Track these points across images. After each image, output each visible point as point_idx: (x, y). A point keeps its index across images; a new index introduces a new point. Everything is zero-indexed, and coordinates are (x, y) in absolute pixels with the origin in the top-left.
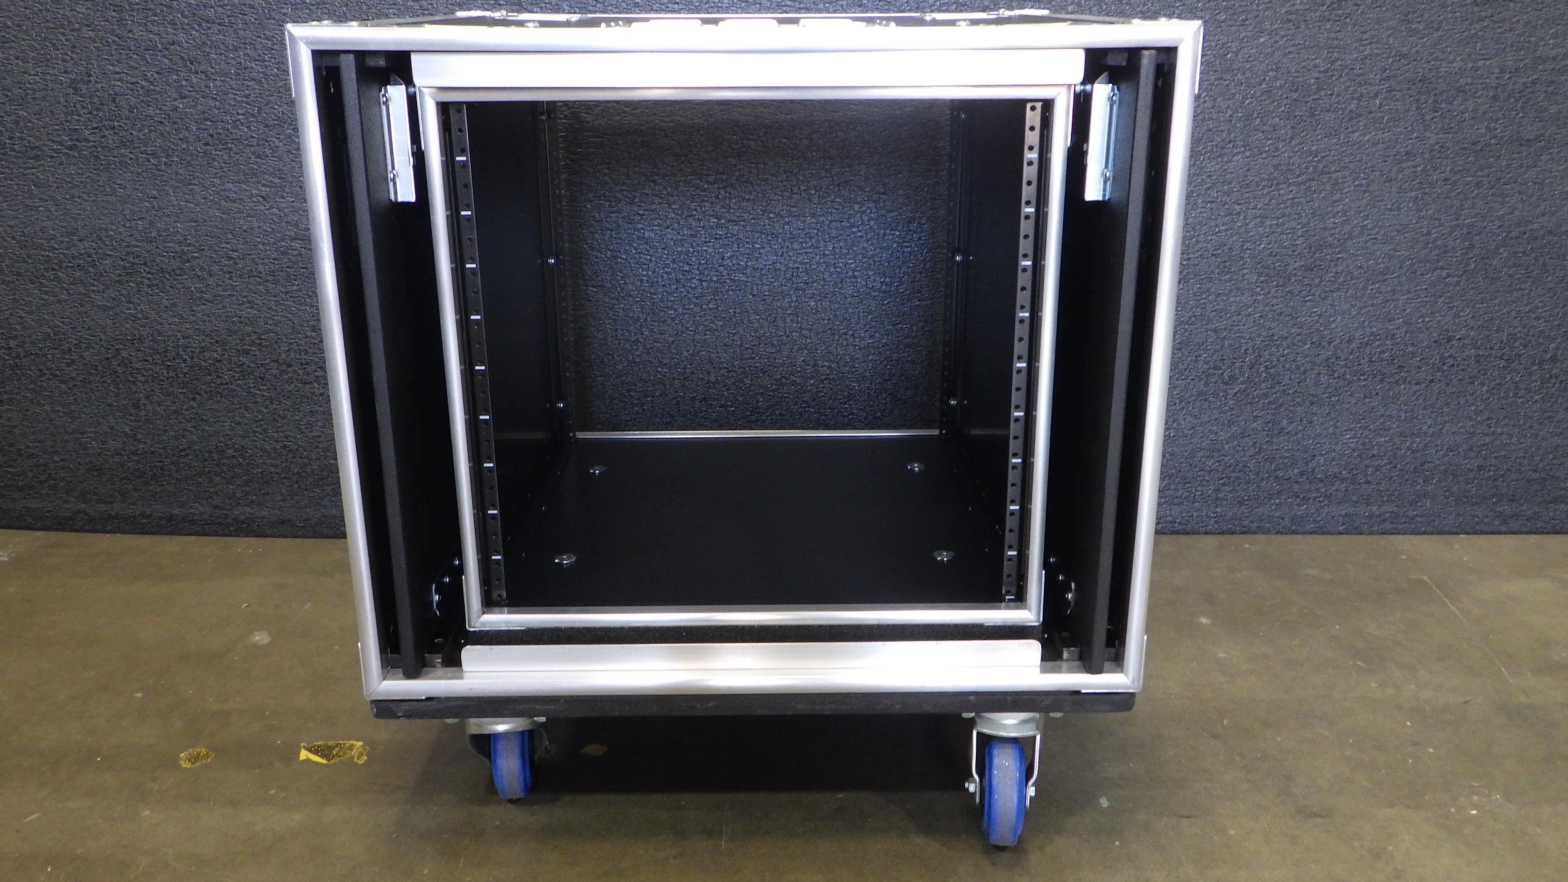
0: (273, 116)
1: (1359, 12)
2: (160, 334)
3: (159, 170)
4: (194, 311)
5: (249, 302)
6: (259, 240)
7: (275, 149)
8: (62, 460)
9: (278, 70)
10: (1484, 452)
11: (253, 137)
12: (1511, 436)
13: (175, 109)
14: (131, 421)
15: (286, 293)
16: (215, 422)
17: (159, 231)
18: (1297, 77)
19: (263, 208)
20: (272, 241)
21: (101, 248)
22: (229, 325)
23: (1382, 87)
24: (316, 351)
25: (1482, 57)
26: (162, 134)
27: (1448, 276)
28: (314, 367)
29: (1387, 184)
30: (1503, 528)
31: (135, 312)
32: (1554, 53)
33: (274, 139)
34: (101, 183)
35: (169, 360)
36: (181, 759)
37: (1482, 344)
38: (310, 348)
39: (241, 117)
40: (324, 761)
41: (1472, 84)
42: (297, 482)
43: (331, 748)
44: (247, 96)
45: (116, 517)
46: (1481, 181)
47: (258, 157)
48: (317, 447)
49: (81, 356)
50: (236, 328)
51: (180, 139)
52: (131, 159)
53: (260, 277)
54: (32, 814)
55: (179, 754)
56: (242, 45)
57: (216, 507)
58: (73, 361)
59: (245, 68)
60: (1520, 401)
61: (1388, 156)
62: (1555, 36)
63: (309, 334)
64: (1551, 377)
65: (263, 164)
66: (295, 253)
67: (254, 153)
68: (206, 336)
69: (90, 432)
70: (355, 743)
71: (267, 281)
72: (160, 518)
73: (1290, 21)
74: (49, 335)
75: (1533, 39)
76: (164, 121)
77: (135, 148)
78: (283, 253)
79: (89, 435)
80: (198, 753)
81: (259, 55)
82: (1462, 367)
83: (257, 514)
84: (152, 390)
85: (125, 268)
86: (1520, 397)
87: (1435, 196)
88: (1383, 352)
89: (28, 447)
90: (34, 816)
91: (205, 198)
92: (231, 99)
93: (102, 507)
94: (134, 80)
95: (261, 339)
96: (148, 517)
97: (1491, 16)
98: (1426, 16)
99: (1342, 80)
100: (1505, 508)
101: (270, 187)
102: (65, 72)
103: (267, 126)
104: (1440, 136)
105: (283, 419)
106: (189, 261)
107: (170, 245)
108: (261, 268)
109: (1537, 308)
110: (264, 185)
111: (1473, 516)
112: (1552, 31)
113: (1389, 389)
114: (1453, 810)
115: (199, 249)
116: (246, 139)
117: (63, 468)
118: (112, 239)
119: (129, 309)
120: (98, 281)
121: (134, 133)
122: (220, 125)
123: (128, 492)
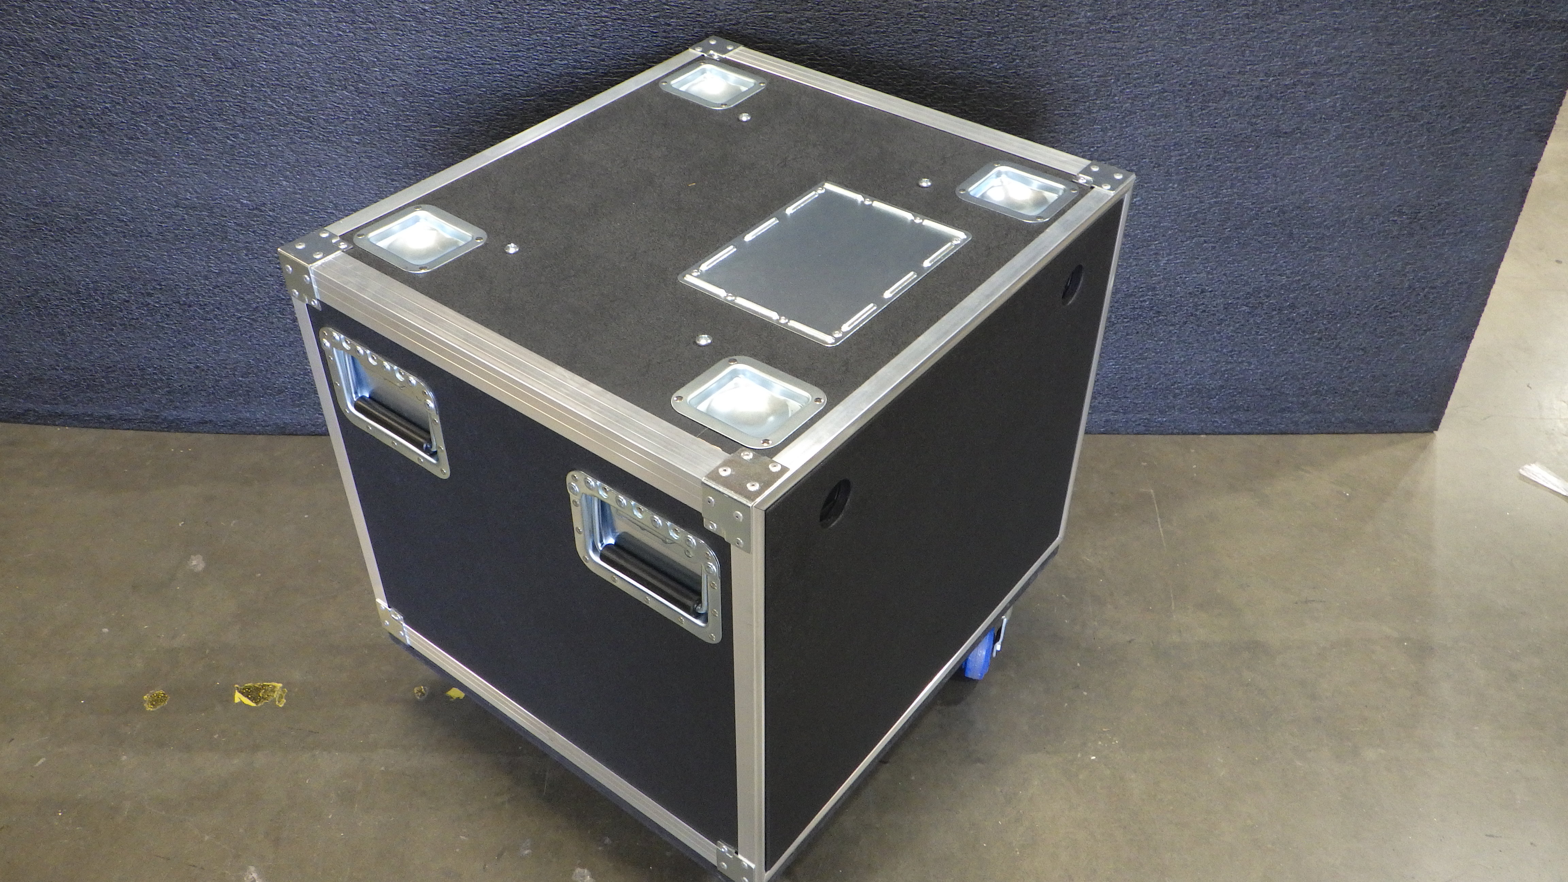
0: (138, 105)
2: (70, 279)
3: (40, 147)
4: (97, 262)
5: (145, 256)
6: (144, 207)
7: (145, 133)
8: (6, 371)
9: (135, 64)
10: (1226, 376)
11: (122, 122)
12: (1250, 364)
13: (46, 97)
14: (60, 344)
15: (177, 249)
16: (134, 348)
17: (52, 198)
19: (143, 181)
20: (156, 208)
22: (131, 274)
23: (1155, 89)
24: (212, 295)
25: (1249, 63)
26: (38, 118)
27: (1205, 242)
28: (212, 307)
29: (1155, 169)
30: (1237, 430)
31: (45, 261)
32: (1315, 59)
33: (142, 125)
35: (83, 299)
36: (145, 701)
37: (1231, 295)
39: (108, 105)
40: (253, 704)
41: (1238, 86)
42: (213, 393)
43: (258, 690)
44: (111, 87)
45: (62, 414)
46: (1240, 167)
47: (131, 138)
48: (226, 368)
50: (137, 276)
51: (55, 122)
52: (13, 137)
53: (151, 237)
54: (40, 758)
55: (143, 696)
57: (147, 410)
59: (105, 64)
60: (1260, 337)
61: (1158, 147)
62: (1319, 44)
63: (203, 281)
64: (1288, 319)
65: (136, 145)
66: (179, 218)
67: (126, 135)
68: (112, 282)
69: (25, 352)
70: (276, 684)
71: (157, 240)
72: (101, 417)
75: (1298, 47)
76: (37, 106)
77: (15, 128)
78: (168, 218)
79: (25, 354)
80: (158, 695)
81: (115, 52)
82: (1212, 312)
83: (183, 416)
84: (72, 322)
85: (27, 226)
86: (1261, 335)
87: (1197, 178)
88: (1145, 301)
90: (42, 761)
91: (89, 172)
92: (95, 89)
93: (48, 407)
95: (161, 285)
96: (89, 415)
97: (1261, 28)
98: (1200, 27)
99: (1119, 84)
100: (1242, 416)
101: (147, 164)
103: (133, 113)
104: (1206, 130)
105: (192, 346)
106: (85, 223)
107: (65, 209)
108: (150, 229)
109: (1281, 266)
110: (140, 162)
111: (1213, 422)
112: (1316, 40)
113: (1148, 329)
114: (1079, 755)
115: (91, 212)
116: (117, 124)
117: (8, 377)
118: (11, 202)
119: (39, 259)
120: (7, 236)
121: (12, 116)
122: (90, 112)
123: (68, 397)
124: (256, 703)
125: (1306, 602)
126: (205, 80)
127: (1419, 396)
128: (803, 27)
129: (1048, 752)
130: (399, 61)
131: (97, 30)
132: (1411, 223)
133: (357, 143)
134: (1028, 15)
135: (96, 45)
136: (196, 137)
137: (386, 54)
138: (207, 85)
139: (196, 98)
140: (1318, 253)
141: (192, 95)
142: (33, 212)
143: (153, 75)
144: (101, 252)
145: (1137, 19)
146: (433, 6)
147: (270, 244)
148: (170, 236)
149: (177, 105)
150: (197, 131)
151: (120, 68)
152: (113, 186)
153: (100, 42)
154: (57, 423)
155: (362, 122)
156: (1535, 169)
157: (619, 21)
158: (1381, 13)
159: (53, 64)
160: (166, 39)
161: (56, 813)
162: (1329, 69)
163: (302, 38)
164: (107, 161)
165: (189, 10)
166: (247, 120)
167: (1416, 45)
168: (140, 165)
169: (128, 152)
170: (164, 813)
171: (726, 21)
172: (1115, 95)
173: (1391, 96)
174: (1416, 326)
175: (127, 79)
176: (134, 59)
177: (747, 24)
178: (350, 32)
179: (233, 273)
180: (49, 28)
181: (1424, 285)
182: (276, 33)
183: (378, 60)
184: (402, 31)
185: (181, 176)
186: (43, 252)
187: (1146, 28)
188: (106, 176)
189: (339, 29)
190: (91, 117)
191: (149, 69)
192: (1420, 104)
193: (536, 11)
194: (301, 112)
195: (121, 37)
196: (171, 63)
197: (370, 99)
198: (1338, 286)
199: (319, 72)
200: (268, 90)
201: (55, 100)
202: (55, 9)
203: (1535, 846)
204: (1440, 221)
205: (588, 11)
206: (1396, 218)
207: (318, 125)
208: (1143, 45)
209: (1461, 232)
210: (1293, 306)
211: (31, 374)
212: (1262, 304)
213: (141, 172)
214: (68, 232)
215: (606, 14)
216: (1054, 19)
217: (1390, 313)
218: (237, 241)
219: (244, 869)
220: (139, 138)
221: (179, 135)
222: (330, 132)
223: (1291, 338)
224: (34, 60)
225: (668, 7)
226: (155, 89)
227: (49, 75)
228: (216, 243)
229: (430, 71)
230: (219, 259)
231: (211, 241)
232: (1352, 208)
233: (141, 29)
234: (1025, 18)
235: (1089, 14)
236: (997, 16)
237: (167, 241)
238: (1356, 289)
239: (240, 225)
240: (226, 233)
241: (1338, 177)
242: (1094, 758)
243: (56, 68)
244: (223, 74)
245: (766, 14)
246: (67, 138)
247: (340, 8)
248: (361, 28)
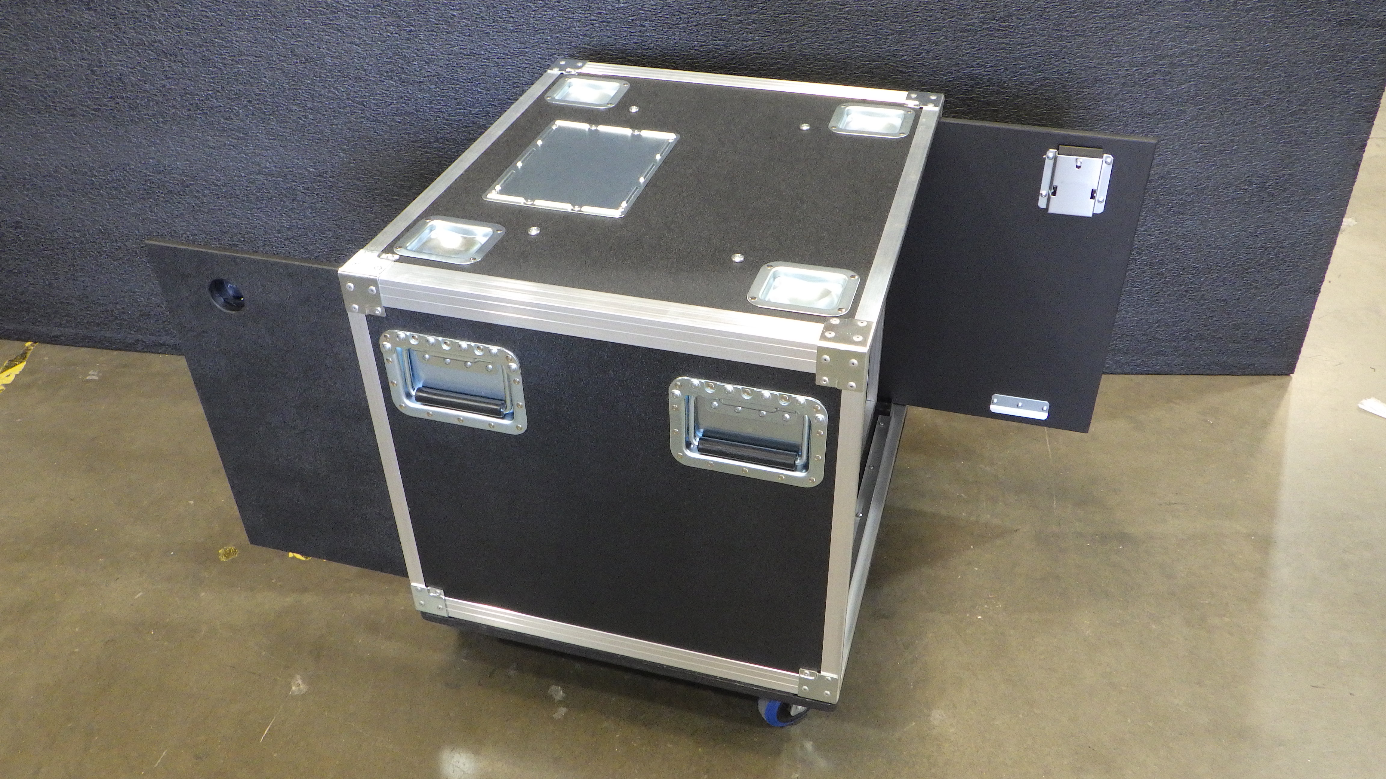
0: (233, 92)
1: (1021, 25)
2: (176, 232)
4: (196, 218)
5: (233, 214)
6: (234, 174)
7: (237, 114)
8: (123, 308)
9: (232, 60)
11: (221, 106)
12: (1127, 312)
13: (164, 86)
15: (258, 209)
17: (165, 167)
18: (973, 70)
19: (234, 153)
20: (243, 175)
21: (127, 176)
22: (221, 228)
25: (1115, 55)
26: (157, 103)
30: (1118, 371)
31: (157, 218)
32: (1171, 52)
33: (236, 108)
34: (120, 134)
36: (220, 554)
38: (278, 244)
39: (210, 92)
40: (303, 559)
41: (1107, 75)
44: (213, 78)
45: (163, 344)
47: (226, 119)
49: (125, 245)
51: (170, 106)
52: (138, 119)
53: (238, 198)
54: (138, 592)
55: (219, 550)
56: (204, 44)
58: (120, 248)
59: (209, 60)
62: (1173, 40)
63: (277, 235)
64: (1158, 274)
65: (230, 124)
66: (260, 183)
67: (222, 117)
69: (138, 292)
71: (244, 201)
73: (968, 31)
74: (100, 230)
75: (1156, 42)
76: (157, 94)
77: (139, 111)
78: (252, 183)
79: (137, 294)
80: (230, 550)
81: (217, 51)
85: (145, 190)
86: (1135, 287)
89: (98, 299)
90: (139, 594)
92: (201, 80)
93: (153, 338)
94: (133, 66)
95: (244, 238)
101: (237, 139)
102: (84, 59)
103: (229, 99)
104: (1082, 111)
106: (188, 187)
107: (174, 176)
108: (238, 192)
110: (233, 138)
112: (1171, 36)
114: (968, 615)
115: (194, 178)
116: (216, 108)
117: (123, 313)
118: (134, 171)
119: (152, 216)
120: (128, 197)
121: (138, 101)
122: (196, 98)
123: (169, 330)
124: (306, 558)
125: (1170, 504)
126: (284, 72)
127: (1276, 343)
128: (750, 27)
129: (942, 612)
130: (433, 57)
131: (204, 33)
132: (1259, 191)
133: (400, 123)
134: (931, 16)
135: (203, 45)
136: (275, 118)
137: (423, 51)
138: (286, 76)
139: (277, 86)
140: (1181, 216)
141: (274, 85)
142: (150, 178)
143: (245, 68)
144: (200, 210)
145: (1020, 19)
146: (461, 12)
147: (329, 204)
148: (252, 198)
149: (262, 92)
150: (277, 113)
151: (221, 63)
152: (212, 157)
153: (206, 43)
154: (160, 352)
155: (403, 105)
156: (1365, 145)
157: (604, 24)
158: (1225, 13)
159: (170, 60)
160: (256, 40)
161: (149, 632)
162: (1182, 60)
163: (360, 38)
164: (208, 137)
165: (275, 17)
166: (316, 104)
167: (1256, 41)
168: (233, 140)
169: (224, 130)
170: (231, 634)
171: (688, 22)
172: (1005, 82)
173: (1236, 83)
174: (1269, 280)
175: (225, 72)
176: (232, 56)
177: (705, 25)
178: (396, 33)
179: (300, 228)
180: (169, 31)
181: (1274, 245)
182: (339, 34)
183: (417, 56)
184: (435, 32)
185: (263, 149)
186: (156, 210)
187: (1028, 27)
188: (206, 149)
189: (387, 31)
190: (197, 102)
191: (243, 64)
192: (1262, 90)
193: (540, 16)
194: (357, 97)
195: (222, 39)
196: (260, 59)
197: (410, 87)
198: (1200, 245)
199: (371, 65)
200: (332, 80)
201: (171, 89)
202: (174, 17)
203: (1353, 695)
204: (1284, 190)
205: (581, 15)
206: (1246, 187)
207: (370, 108)
208: (1026, 41)
209: (1303, 199)
210: (1161, 263)
211: (141, 311)
212: (1136, 260)
213: (233, 146)
214: (175, 194)
215: (594, 18)
216: (953, 20)
217: (1246, 269)
218: (304, 202)
219: (292, 676)
220: (232, 119)
221: (263, 116)
222: (379, 114)
223: (1161, 290)
224: (157, 58)
225: (643, 12)
226: (247, 80)
227: (167, 69)
228: (287, 203)
229: (457, 64)
230: (290, 216)
231: (284, 202)
232: (1209, 178)
233: (238, 32)
234: (929, 19)
235: (981, 15)
236: (906, 17)
237: (250, 202)
238: (1215, 248)
239: (307, 189)
240: (296, 195)
241: (1195, 151)
242: (980, 617)
243: (173, 64)
244: (299, 67)
245: (720, 17)
246: (178, 119)
247: (388, 14)
248: (404, 30)
